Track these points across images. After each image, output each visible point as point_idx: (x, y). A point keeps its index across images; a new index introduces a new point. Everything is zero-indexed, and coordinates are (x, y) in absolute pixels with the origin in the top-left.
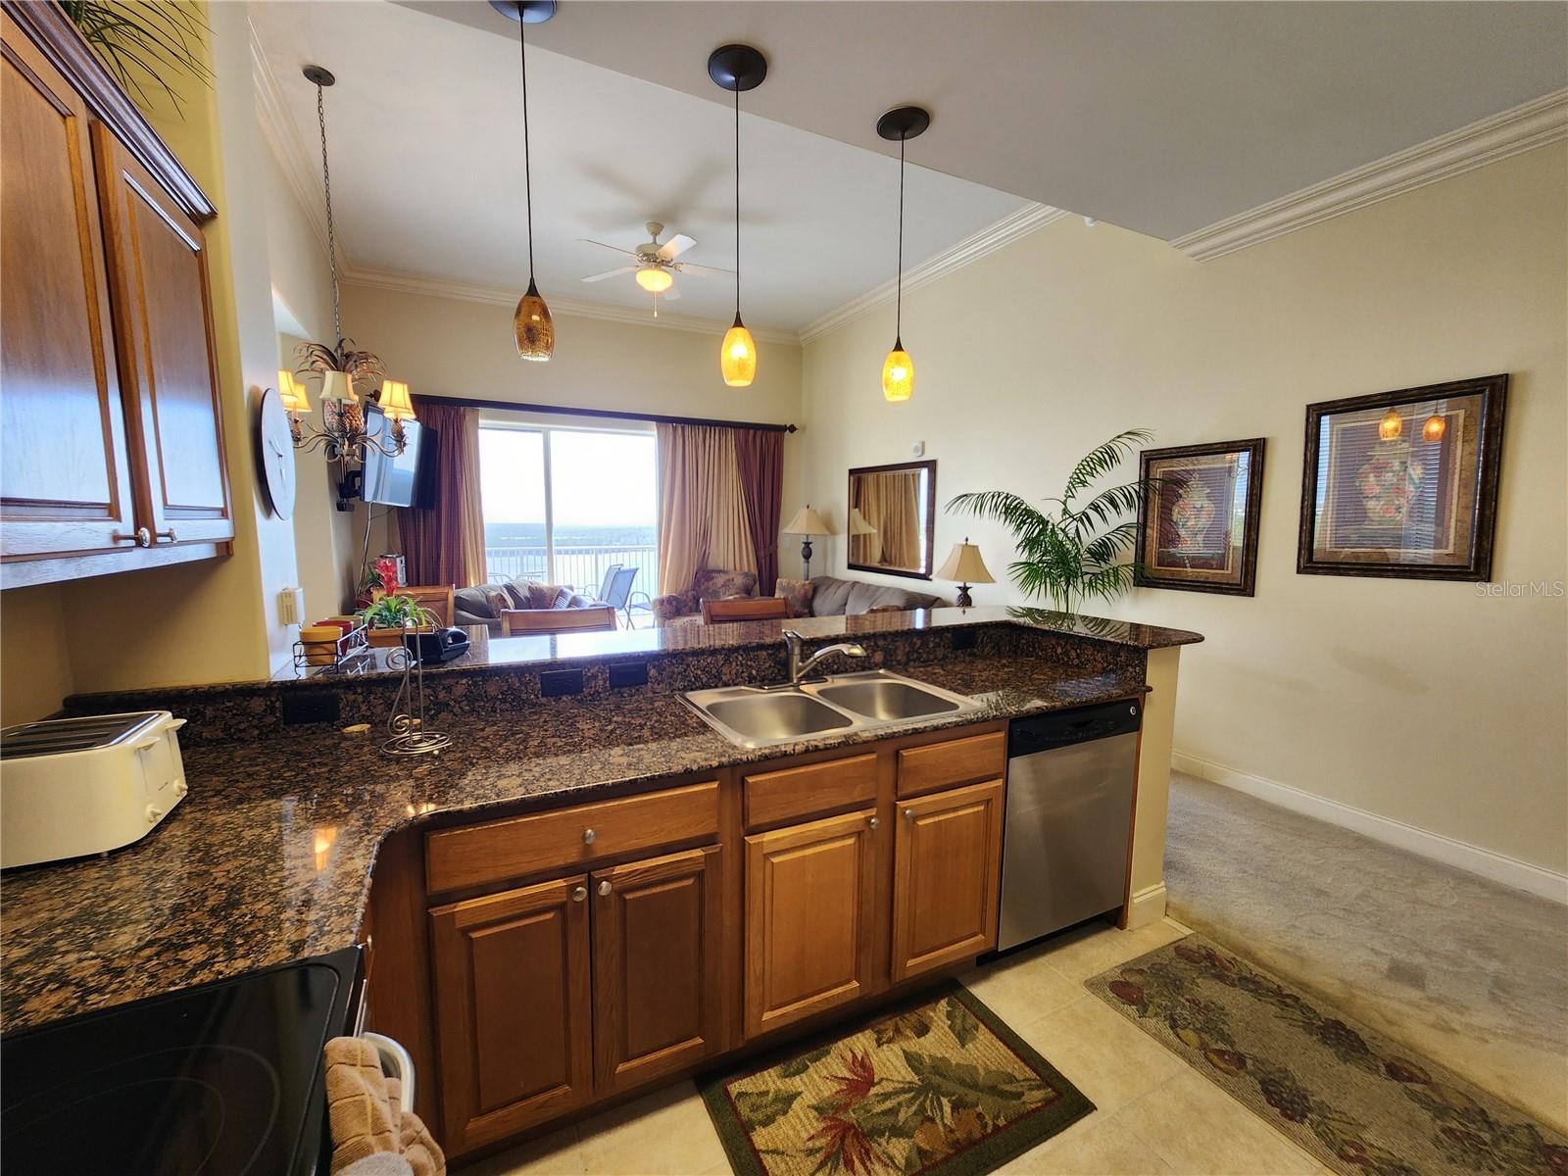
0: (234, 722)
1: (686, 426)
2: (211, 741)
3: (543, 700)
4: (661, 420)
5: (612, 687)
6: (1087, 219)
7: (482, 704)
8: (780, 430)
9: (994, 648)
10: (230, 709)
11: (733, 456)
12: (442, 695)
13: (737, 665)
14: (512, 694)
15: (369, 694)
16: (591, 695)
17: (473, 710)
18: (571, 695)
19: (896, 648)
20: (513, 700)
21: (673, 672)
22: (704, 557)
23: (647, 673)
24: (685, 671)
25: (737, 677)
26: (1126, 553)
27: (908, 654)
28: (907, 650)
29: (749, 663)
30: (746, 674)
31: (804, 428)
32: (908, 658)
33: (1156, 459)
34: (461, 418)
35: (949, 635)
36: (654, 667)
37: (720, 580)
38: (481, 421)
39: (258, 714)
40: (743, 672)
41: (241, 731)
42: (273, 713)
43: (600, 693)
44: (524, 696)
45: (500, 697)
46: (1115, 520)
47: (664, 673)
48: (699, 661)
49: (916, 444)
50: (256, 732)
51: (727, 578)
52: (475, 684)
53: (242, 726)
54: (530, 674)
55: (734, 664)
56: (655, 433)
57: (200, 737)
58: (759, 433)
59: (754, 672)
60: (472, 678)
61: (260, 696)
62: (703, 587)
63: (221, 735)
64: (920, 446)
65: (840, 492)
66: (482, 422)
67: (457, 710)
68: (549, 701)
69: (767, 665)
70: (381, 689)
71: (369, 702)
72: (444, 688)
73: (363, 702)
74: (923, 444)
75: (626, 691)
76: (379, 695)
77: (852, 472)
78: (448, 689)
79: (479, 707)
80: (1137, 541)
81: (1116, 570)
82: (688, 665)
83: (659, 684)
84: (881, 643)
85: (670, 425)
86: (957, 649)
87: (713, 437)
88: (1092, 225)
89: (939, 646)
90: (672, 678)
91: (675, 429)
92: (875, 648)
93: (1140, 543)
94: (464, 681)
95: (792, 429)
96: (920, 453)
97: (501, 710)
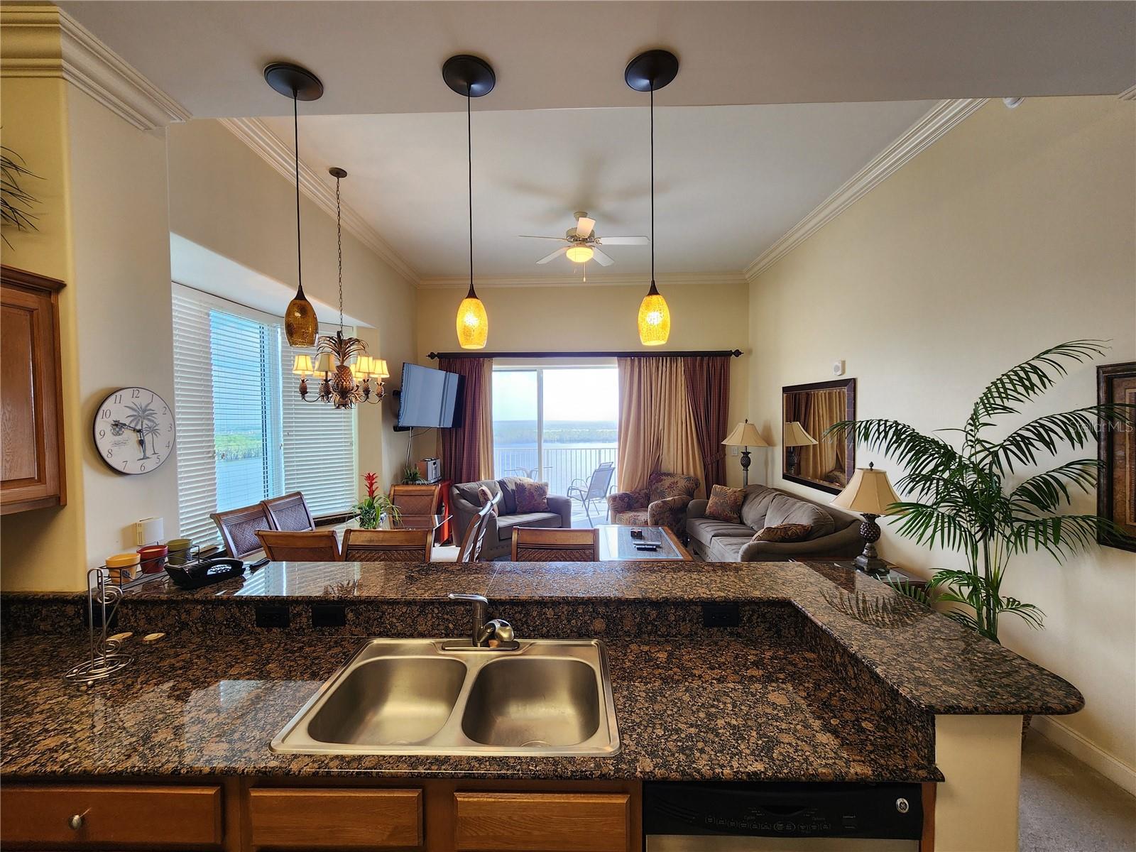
0: (57, 621)
1: (642, 358)
2: (45, 631)
3: (258, 629)
4: (621, 355)
5: (315, 625)
6: (1007, 101)
7: (212, 627)
8: (726, 355)
9: (769, 629)
10: (55, 611)
11: (682, 379)
12: (184, 616)
13: (432, 616)
14: (234, 621)
15: (137, 609)
16: (296, 630)
17: (205, 631)
18: (280, 628)
19: (622, 617)
20: (235, 626)
21: (369, 618)
22: (658, 462)
23: (345, 616)
24: (381, 618)
25: (433, 629)
26: (1084, 498)
27: (639, 624)
28: (637, 620)
29: (446, 616)
30: (442, 627)
31: (750, 352)
32: (640, 629)
33: (1120, 377)
34: (480, 366)
35: (699, 609)
36: (352, 611)
37: (667, 481)
38: (493, 367)
39: (70, 617)
40: (439, 625)
41: (61, 627)
42: (78, 617)
43: (304, 629)
44: (243, 625)
45: (225, 623)
46: (1066, 452)
47: (361, 617)
48: (394, 610)
49: (837, 363)
50: (69, 629)
51: (672, 481)
52: (207, 610)
53: (62, 624)
54: (248, 607)
55: (430, 616)
56: (617, 365)
57: (39, 628)
58: (706, 359)
59: (451, 626)
60: (205, 605)
61: (72, 604)
62: (654, 487)
63: (51, 629)
64: (840, 365)
65: (775, 409)
66: (495, 367)
67: (194, 629)
68: (263, 631)
69: (465, 620)
70: (143, 607)
71: (136, 616)
72: (185, 611)
73: (132, 615)
74: (844, 363)
75: (327, 630)
76: (142, 612)
77: (785, 389)
78: (188, 612)
79: (210, 629)
80: (1099, 484)
81: (1057, 523)
82: (384, 613)
83: (356, 627)
84: (601, 610)
85: (629, 358)
86: (711, 626)
87: (665, 365)
88: (1016, 105)
89: (684, 620)
90: (368, 623)
91: (633, 361)
92: (595, 615)
93: (1104, 488)
94: (199, 607)
95: (738, 353)
96: (839, 373)
97: (225, 634)
